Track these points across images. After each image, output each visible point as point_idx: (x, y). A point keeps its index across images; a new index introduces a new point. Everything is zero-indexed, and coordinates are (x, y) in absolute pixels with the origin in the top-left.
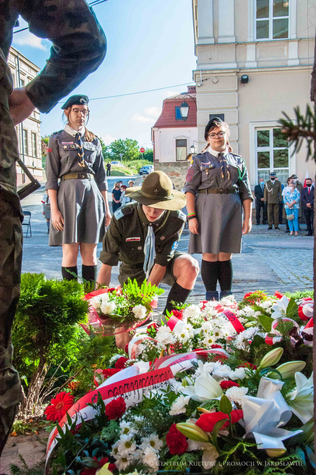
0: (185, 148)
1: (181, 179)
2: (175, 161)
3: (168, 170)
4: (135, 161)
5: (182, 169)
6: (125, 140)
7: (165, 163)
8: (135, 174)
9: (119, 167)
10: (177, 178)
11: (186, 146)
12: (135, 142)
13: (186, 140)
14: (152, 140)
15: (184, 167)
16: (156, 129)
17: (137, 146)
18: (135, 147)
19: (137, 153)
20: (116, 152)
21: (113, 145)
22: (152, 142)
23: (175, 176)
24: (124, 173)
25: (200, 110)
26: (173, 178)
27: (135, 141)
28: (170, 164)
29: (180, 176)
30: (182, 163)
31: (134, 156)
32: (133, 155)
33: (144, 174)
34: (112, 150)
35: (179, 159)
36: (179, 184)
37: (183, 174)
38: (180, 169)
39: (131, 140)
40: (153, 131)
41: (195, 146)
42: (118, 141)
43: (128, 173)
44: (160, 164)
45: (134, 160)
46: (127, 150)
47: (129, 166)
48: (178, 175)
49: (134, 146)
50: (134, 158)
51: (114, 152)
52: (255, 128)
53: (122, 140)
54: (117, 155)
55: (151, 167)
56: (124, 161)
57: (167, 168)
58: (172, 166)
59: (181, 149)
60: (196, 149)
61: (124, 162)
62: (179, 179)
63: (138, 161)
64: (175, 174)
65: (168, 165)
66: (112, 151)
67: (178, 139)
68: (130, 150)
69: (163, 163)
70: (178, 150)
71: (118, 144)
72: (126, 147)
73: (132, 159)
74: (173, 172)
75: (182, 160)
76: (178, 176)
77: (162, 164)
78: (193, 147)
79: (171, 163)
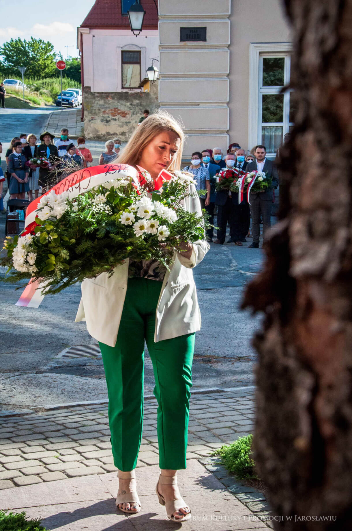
0: (137, 66)
1: (129, 122)
2: (120, 90)
3: (106, 106)
4: (48, 80)
5: (131, 104)
6: (29, 40)
7: (102, 93)
8: (47, 104)
9: (19, 91)
10: (123, 120)
11: (139, 63)
12: (49, 47)
13: (140, 52)
14: (78, 48)
15: (136, 102)
16: (86, 30)
17: (52, 53)
18: (48, 54)
19: (51, 65)
20: (12, 62)
21: (7, 49)
22: (78, 50)
23: (119, 116)
24: (28, 101)
25: (165, 18)
26: (115, 120)
27: (49, 44)
28: (111, 95)
29: (127, 116)
30: (132, 94)
31: (47, 70)
32: (45, 68)
33: (63, 104)
34: (5, 57)
35: (127, 85)
36: (127, 131)
37: (133, 113)
38: (128, 104)
39: (41, 41)
40: (80, 34)
41: (155, 68)
42: (16, 41)
43: (34, 102)
44: (93, 94)
45: (46, 77)
46: (34, 58)
47: (37, 89)
48: (124, 114)
49: (46, 53)
50: (47, 73)
51: (9, 61)
52: (260, 53)
53: (22, 40)
54: (15, 66)
55: (77, 93)
56: (28, 78)
57: (105, 103)
58: (113, 98)
59: (131, 69)
60: (157, 73)
61: (27, 80)
62: (126, 123)
63: (54, 80)
64: (119, 114)
65: (107, 97)
66: (6, 59)
67: (126, 49)
68: (39, 60)
69: (98, 93)
70: (125, 71)
71: (16, 48)
72: (31, 54)
73: (43, 75)
74: (116, 109)
75: (131, 86)
76: (124, 117)
77: (96, 95)
78: (151, 69)
79: (112, 93)
